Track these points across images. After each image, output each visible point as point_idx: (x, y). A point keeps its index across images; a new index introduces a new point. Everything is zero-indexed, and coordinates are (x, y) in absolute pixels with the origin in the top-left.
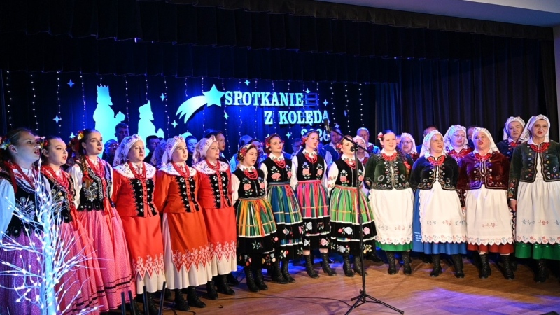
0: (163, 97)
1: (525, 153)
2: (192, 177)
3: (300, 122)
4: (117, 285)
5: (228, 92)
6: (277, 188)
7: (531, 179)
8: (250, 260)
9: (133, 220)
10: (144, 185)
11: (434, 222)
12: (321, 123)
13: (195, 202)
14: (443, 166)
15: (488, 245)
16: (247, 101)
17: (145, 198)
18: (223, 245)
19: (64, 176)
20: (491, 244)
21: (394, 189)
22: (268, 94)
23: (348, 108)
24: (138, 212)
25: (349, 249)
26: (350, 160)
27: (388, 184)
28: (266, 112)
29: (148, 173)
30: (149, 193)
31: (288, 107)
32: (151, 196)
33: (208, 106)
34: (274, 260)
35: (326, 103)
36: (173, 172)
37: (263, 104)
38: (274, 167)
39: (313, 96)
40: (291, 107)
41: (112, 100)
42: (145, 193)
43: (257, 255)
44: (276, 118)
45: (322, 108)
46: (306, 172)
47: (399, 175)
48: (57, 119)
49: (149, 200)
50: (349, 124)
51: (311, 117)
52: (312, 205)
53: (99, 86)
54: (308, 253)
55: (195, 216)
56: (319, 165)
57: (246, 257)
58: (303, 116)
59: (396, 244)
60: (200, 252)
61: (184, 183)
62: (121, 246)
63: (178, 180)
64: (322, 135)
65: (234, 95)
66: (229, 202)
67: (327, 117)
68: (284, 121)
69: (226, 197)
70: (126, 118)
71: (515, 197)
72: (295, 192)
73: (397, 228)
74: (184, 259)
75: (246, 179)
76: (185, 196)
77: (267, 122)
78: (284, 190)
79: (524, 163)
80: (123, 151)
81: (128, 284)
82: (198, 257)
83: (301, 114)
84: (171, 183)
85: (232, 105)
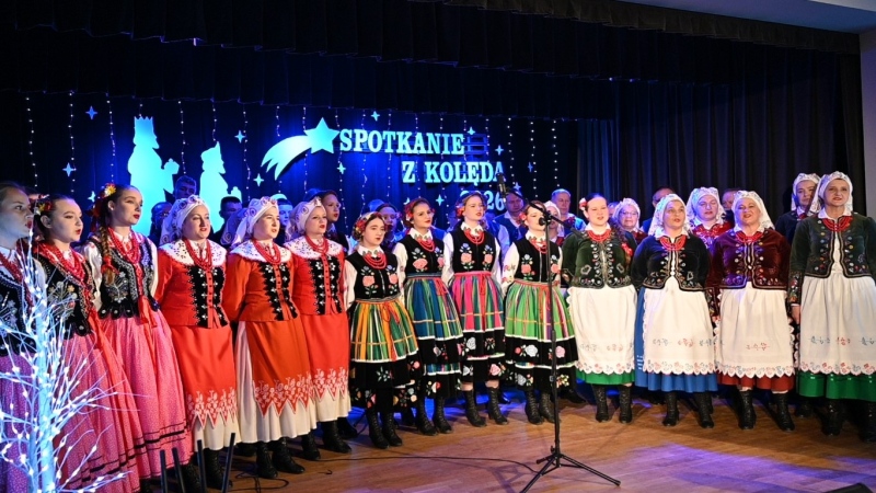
0: (240, 137)
1: (815, 232)
2: (285, 264)
3: (458, 180)
4: (162, 437)
5: (345, 131)
6: (421, 283)
7: (824, 272)
8: (373, 399)
9: (189, 333)
10: (209, 276)
11: (665, 341)
12: (492, 182)
13: (290, 304)
14: (683, 252)
15: (755, 377)
16: (375, 145)
17: (210, 297)
18: (327, 373)
19: (76, 260)
20: (760, 376)
21: (606, 286)
22: (409, 134)
23: (534, 159)
24: (197, 320)
25: (532, 380)
26: (538, 240)
27: (596, 279)
28: (404, 164)
29: (215, 257)
30: (217, 290)
31: (439, 155)
32: (219, 294)
33: (313, 152)
34: (414, 398)
35: (499, 150)
36: (255, 255)
37: (400, 150)
38: (417, 250)
39: (480, 140)
40: (445, 155)
41: (159, 141)
42: (211, 290)
43: (386, 392)
44: (420, 172)
45: (493, 159)
46: (466, 258)
47: (614, 264)
48: (69, 170)
49: (216, 301)
50: (536, 184)
51: (477, 172)
52: (476, 311)
53: (138, 118)
54: (469, 387)
55: (290, 327)
56: (487, 247)
57: (367, 392)
58: (463, 171)
59: (609, 373)
60: (299, 384)
61: (273, 275)
62: (168, 374)
63: (263, 270)
64: (494, 201)
65: (354, 135)
66: (338, 306)
67: (501, 173)
68: (432, 177)
69: (335, 298)
70: (181, 170)
71: (798, 301)
72: (450, 289)
73: (611, 347)
74: (272, 395)
75: (366, 268)
76: (274, 295)
77: (406, 179)
78: (433, 287)
79: (812, 247)
80: (174, 221)
81: (181, 436)
82: (296, 392)
83: (461, 167)
84: (252, 275)
85: (351, 152)
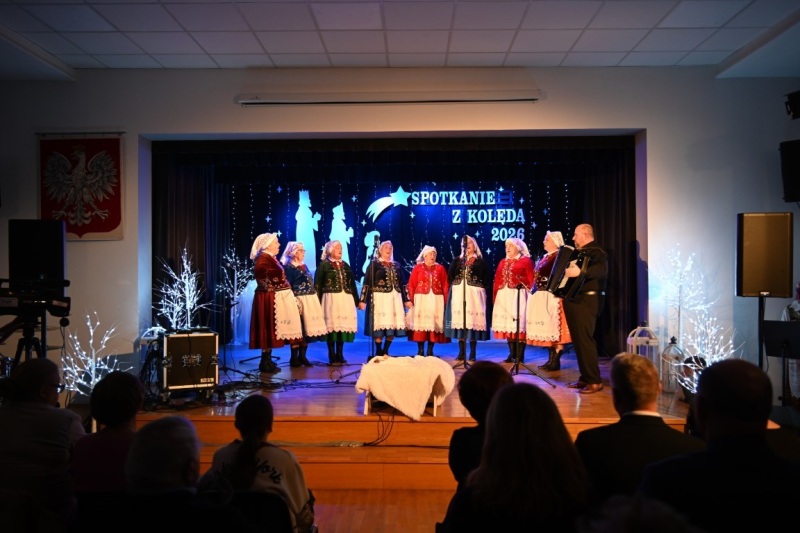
0: (354, 199)
3: (490, 221)
5: (415, 193)
12: (515, 222)
16: (434, 200)
22: (456, 193)
23: (549, 206)
31: (478, 205)
33: (395, 206)
35: (522, 201)
37: (451, 203)
39: (508, 194)
40: (481, 205)
41: (312, 203)
44: (464, 216)
45: (517, 207)
48: (268, 219)
50: (549, 223)
51: (504, 216)
58: (494, 215)
65: (420, 195)
67: (522, 216)
68: (472, 219)
77: (455, 221)
83: (493, 213)
85: (419, 205)
